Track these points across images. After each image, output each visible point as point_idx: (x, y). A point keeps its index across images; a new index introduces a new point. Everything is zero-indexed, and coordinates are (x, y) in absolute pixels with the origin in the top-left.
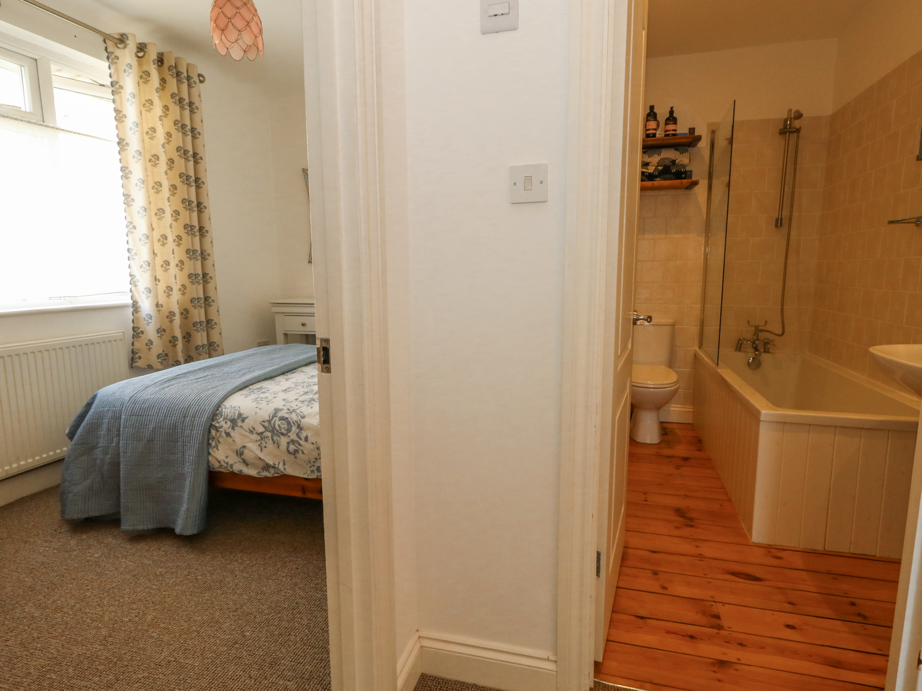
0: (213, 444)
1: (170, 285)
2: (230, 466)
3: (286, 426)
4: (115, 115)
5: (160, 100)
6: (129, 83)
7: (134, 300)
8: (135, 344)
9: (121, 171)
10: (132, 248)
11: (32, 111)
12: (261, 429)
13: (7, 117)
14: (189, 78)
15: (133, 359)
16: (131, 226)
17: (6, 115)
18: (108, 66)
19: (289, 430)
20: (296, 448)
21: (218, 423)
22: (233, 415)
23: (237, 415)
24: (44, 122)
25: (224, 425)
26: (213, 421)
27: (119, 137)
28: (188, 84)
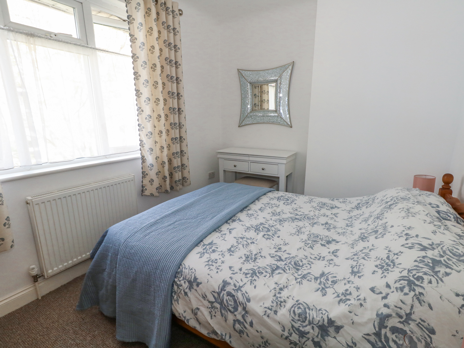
0: (175, 297)
1: (162, 145)
2: (187, 321)
3: (233, 303)
4: (130, 38)
5: (157, 27)
6: (139, 16)
7: (143, 155)
8: (143, 181)
9: (134, 75)
10: (141, 124)
11: (80, 38)
12: (212, 299)
13: (61, 41)
14: (173, 11)
15: (142, 191)
16: (140, 110)
17: (61, 40)
18: (125, 5)
19: (236, 309)
20: (241, 329)
21: (180, 281)
22: (190, 278)
23: (193, 278)
24: (88, 45)
25: (183, 284)
26: (175, 277)
27: (133, 53)
28: (173, 16)
